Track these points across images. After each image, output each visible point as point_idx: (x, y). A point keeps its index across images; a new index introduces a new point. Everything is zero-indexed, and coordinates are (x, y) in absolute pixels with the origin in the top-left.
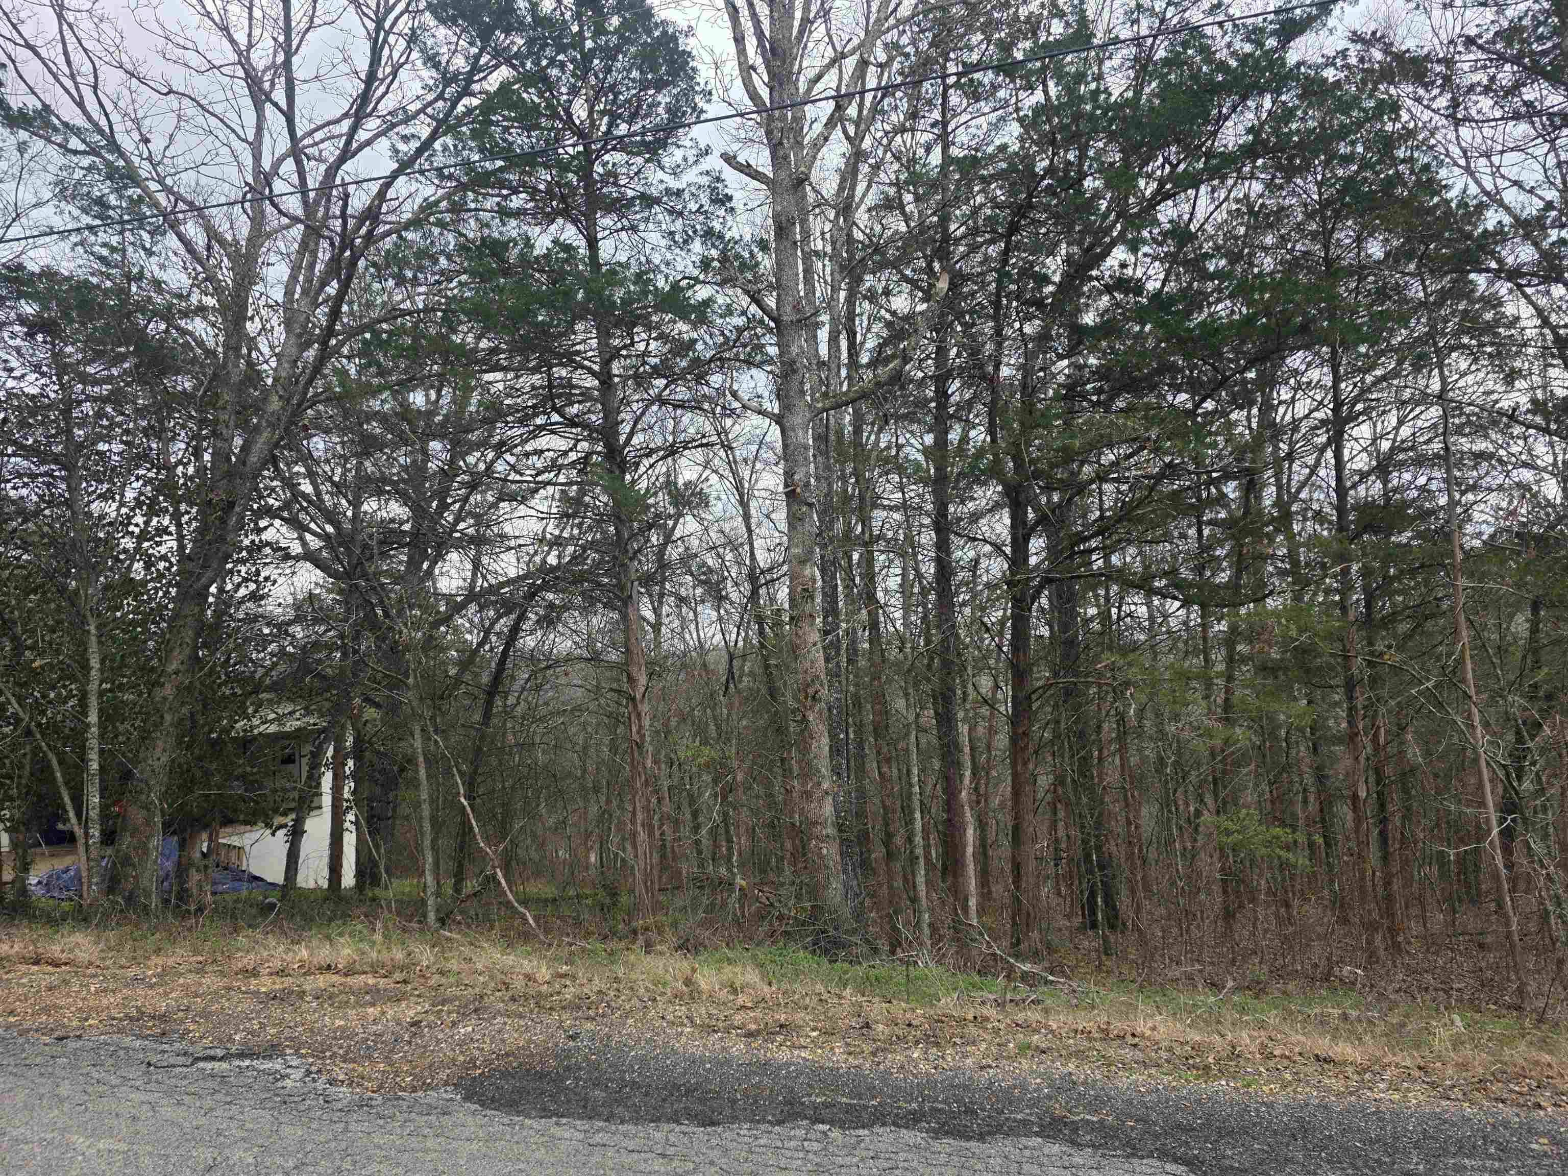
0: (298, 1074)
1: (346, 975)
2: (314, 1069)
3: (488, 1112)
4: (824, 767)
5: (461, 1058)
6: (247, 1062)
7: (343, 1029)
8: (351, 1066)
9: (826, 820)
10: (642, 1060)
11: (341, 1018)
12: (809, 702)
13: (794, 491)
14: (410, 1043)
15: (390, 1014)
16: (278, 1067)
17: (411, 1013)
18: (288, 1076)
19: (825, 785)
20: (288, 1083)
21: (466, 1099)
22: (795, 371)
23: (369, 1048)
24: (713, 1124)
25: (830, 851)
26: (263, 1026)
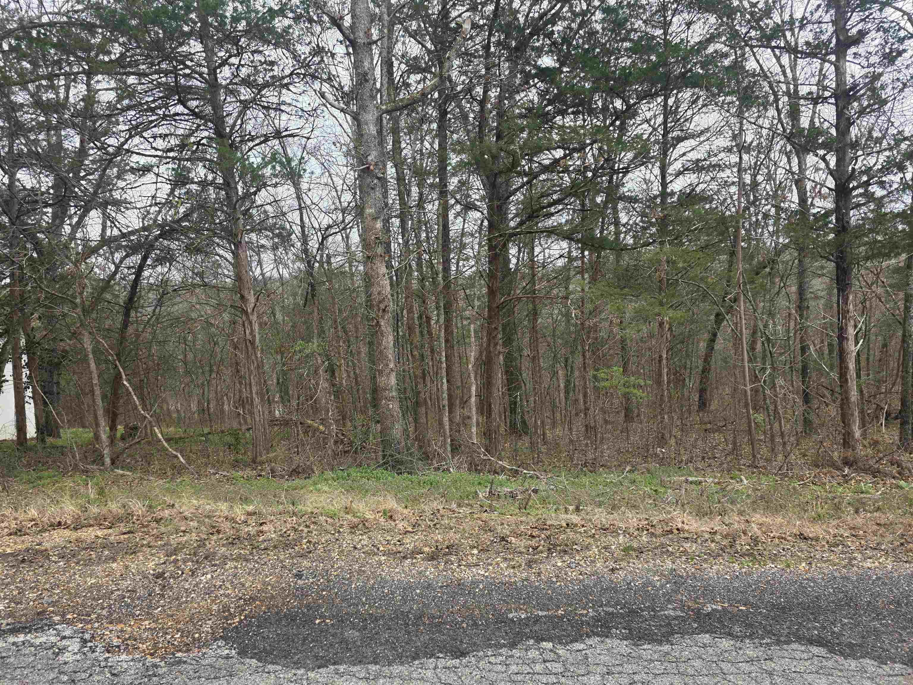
0: (74, 645)
1: (76, 529)
2: (87, 636)
3: (271, 667)
4: (390, 354)
5: (215, 607)
6: (21, 638)
7: (98, 587)
8: (119, 627)
9: (392, 387)
10: (363, 591)
11: (91, 576)
12: (380, 314)
13: (368, 168)
14: (163, 596)
15: (133, 567)
16: (53, 639)
17: (151, 565)
18: (65, 648)
19: (392, 365)
20: (67, 657)
21: (242, 653)
22: (367, 81)
23: (128, 606)
24: (464, 654)
25: (394, 406)
26: (21, 591)
